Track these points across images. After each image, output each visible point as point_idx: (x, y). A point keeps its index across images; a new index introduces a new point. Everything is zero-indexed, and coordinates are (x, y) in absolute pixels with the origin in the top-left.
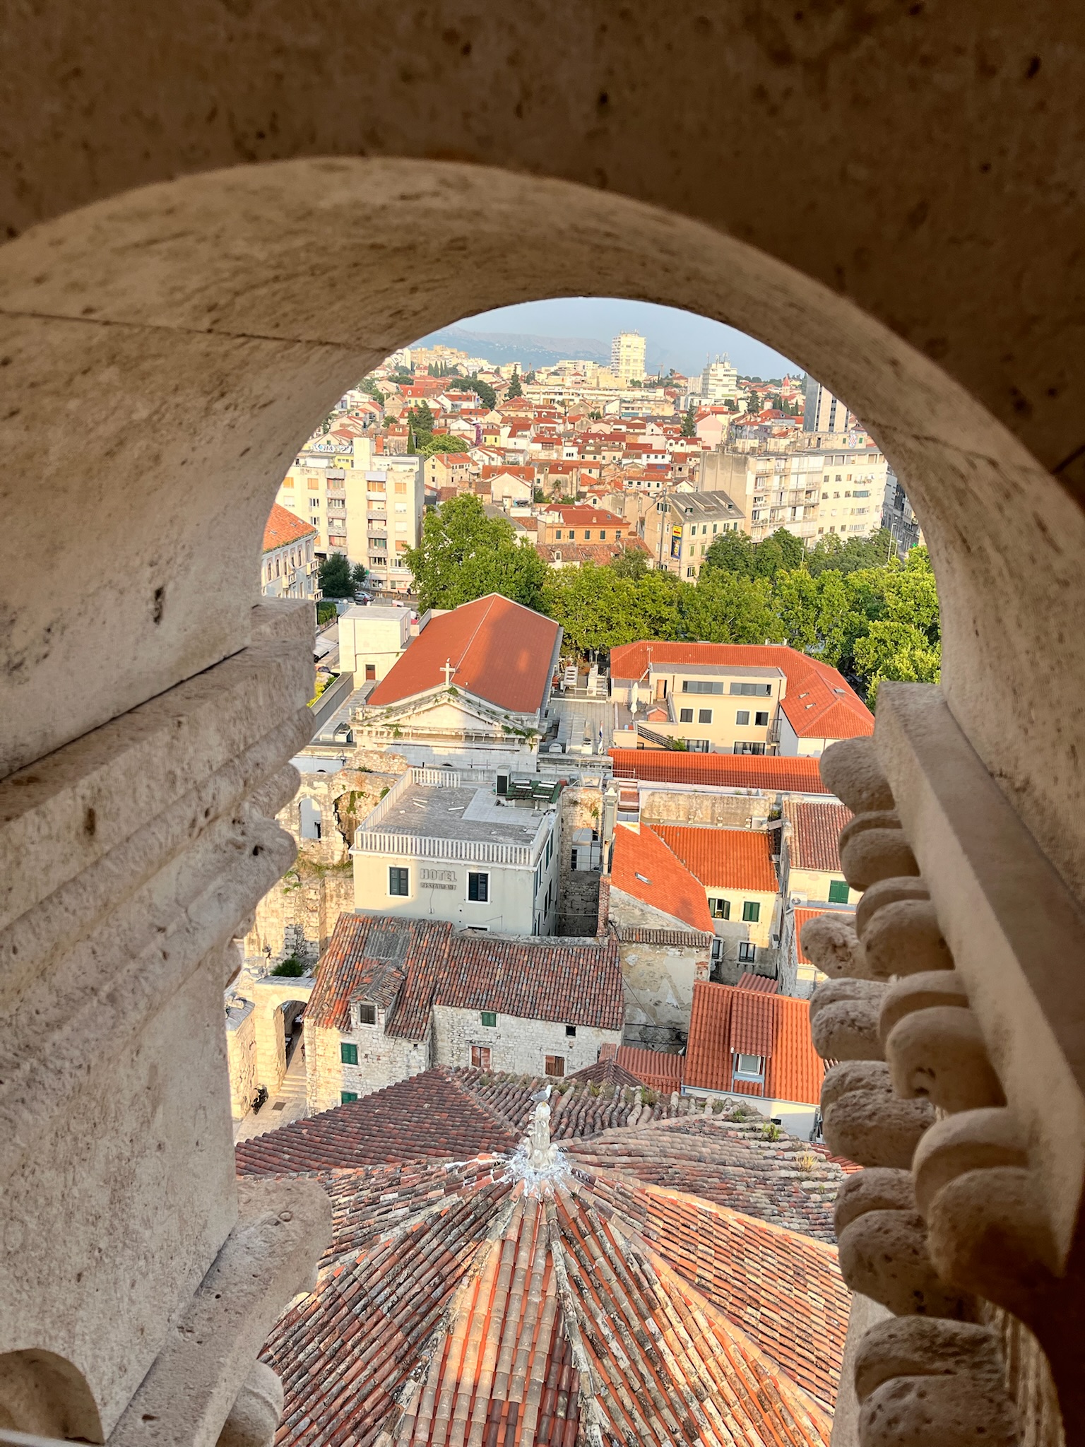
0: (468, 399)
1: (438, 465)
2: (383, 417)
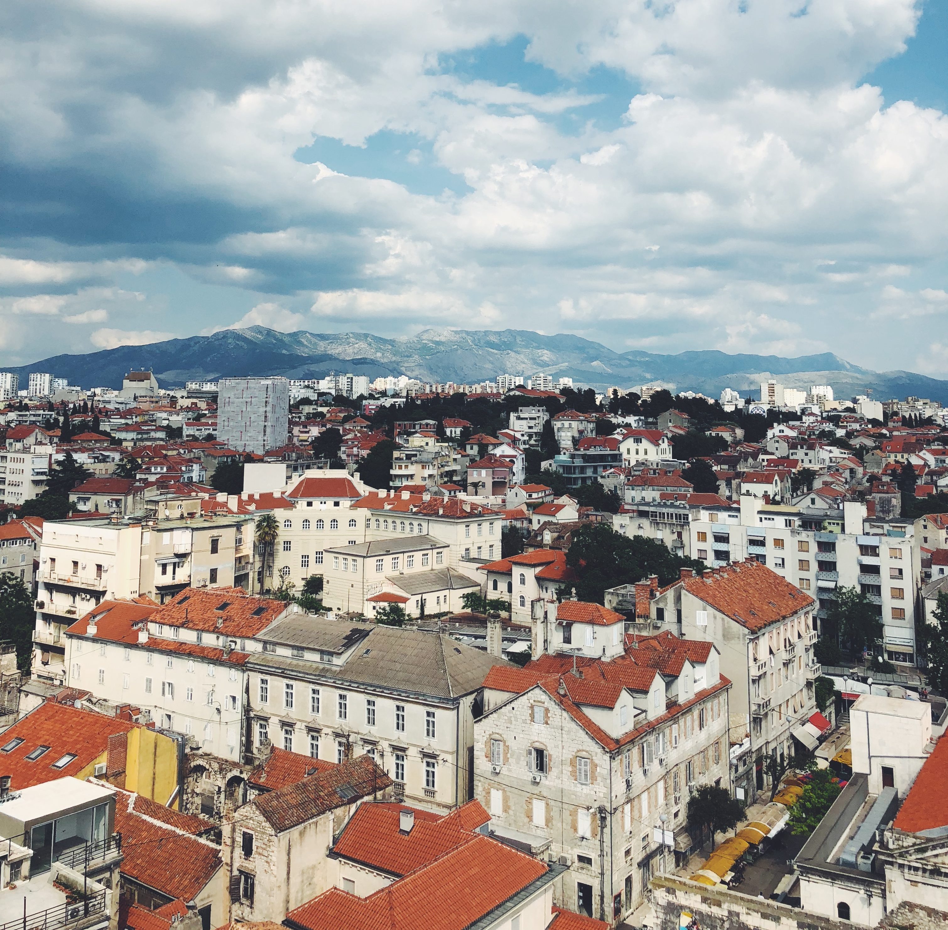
1: (930, 525)
2: (865, 474)
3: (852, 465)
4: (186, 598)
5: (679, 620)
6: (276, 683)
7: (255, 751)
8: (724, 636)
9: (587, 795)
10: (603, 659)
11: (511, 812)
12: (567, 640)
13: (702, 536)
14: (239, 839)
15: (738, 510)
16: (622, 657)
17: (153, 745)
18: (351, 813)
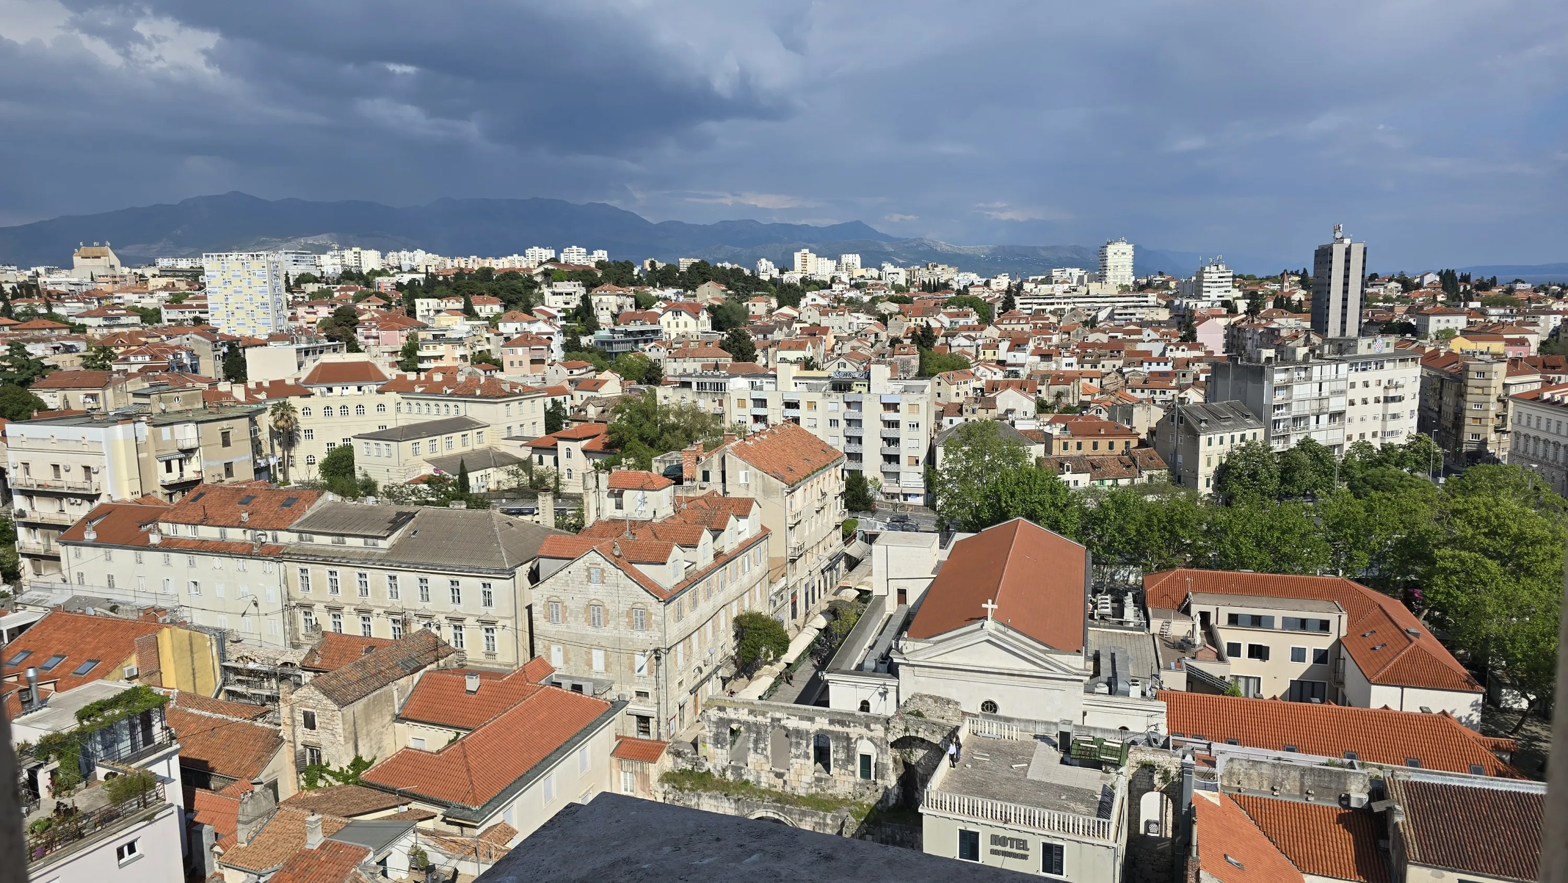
0: (966, 315)
1: (943, 382)
2: (888, 337)
3: (877, 330)
4: (201, 495)
5: (724, 481)
6: (317, 571)
7: (302, 638)
8: (764, 491)
9: (643, 640)
10: (654, 521)
11: (572, 663)
12: (619, 506)
13: (742, 403)
14: (300, 718)
15: (775, 377)
16: (672, 517)
17: (188, 642)
18: (415, 682)
